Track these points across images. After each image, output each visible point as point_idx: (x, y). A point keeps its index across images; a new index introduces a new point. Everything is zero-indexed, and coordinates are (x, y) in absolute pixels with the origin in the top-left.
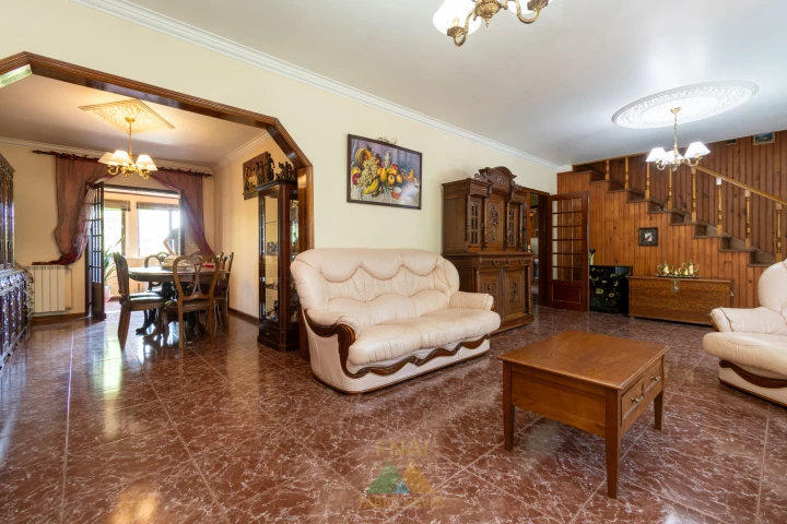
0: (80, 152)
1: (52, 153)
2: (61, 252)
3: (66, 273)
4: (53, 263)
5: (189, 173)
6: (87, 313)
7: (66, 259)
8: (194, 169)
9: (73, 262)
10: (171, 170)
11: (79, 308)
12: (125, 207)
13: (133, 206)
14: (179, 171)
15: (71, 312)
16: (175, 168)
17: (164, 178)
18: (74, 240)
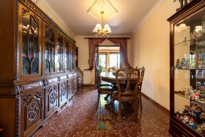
0: (94, 37)
1: (88, 38)
2: (90, 66)
3: (91, 73)
4: (88, 70)
5: (123, 38)
6: (95, 85)
7: (91, 69)
8: (124, 36)
9: (92, 69)
10: (117, 38)
11: (94, 83)
12: (106, 54)
13: (108, 53)
14: (120, 38)
15: (92, 84)
16: (118, 38)
17: (115, 41)
18: (92, 63)
